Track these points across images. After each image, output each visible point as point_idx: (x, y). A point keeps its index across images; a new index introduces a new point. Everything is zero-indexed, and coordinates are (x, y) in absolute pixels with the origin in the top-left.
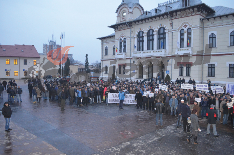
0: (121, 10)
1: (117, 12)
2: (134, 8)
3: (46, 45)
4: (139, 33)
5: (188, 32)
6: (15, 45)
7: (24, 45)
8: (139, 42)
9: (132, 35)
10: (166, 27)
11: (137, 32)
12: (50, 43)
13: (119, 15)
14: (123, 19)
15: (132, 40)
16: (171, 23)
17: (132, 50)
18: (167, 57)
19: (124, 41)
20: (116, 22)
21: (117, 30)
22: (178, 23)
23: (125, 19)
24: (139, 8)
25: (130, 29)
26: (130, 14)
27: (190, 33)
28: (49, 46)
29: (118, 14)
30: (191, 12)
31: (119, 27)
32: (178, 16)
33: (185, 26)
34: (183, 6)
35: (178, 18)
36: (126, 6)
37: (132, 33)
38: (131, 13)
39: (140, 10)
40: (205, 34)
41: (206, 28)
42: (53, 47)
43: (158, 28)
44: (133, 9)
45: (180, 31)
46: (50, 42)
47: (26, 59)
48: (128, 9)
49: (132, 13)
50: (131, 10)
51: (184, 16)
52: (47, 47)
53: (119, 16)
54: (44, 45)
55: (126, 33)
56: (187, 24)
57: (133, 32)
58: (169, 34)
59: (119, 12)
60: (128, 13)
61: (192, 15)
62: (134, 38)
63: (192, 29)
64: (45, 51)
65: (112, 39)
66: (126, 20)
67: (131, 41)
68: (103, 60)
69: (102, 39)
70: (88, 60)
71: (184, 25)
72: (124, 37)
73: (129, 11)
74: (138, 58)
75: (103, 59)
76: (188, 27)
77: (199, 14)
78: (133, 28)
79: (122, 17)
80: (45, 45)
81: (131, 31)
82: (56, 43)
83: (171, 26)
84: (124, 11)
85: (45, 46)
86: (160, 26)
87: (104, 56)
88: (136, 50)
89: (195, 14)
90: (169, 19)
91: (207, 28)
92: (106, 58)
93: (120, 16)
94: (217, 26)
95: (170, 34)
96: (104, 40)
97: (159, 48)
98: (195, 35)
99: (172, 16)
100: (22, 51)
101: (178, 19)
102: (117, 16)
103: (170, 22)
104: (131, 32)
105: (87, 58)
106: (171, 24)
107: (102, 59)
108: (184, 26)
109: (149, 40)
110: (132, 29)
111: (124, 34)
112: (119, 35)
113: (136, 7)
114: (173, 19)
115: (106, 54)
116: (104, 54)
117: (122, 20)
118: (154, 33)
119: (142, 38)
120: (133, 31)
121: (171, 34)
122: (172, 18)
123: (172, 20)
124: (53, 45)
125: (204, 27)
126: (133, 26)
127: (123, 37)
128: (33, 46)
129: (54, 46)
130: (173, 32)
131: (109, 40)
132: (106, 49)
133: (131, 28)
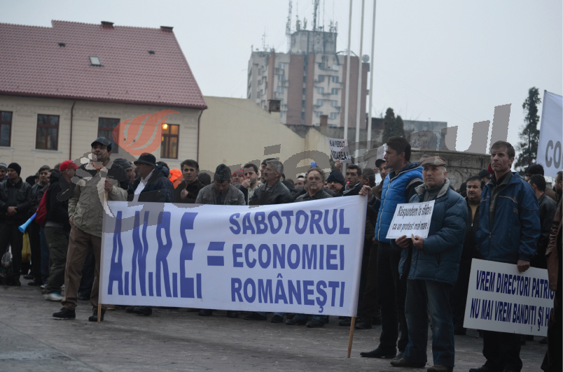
3: (270, 57)
6: (54, 22)
7: (107, 25)
12: (293, 43)
28: (291, 64)
42: (318, 72)
46: (298, 34)
47: (110, 113)
52: (275, 71)
54: (257, 55)
64: (259, 95)
80: (261, 54)
82: (334, 43)
85: (262, 62)
100: (95, 61)
124: (314, 53)
128: (168, 30)
129: (319, 59)
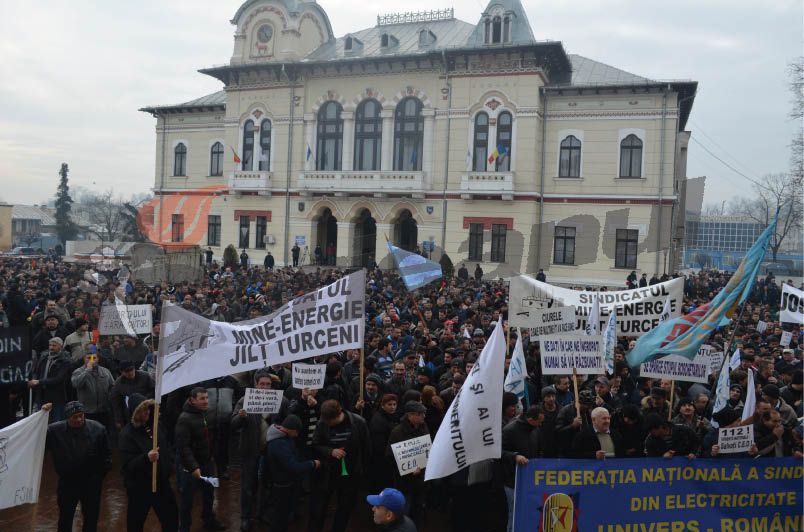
0: (252, 16)
1: (235, 21)
2: (304, 17)
4: (324, 108)
5: (502, 123)
8: (322, 137)
9: (298, 111)
10: (425, 98)
11: (318, 103)
13: (244, 31)
14: (260, 49)
15: (298, 129)
16: (446, 87)
17: (296, 166)
18: (427, 196)
19: (262, 128)
20: (232, 59)
21: (233, 86)
22: (471, 91)
23: (269, 52)
24: (317, 22)
25: (289, 90)
26: (291, 37)
27: (508, 129)
29: (240, 30)
30: (515, 64)
31: (243, 75)
32: (469, 68)
33: (494, 104)
34: (487, 41)
35: (471, 76)
36: (274, 5)
37: (297, 105)
38: (293, 31)
39: (320, 28)
40: (549, 136)
41: (552, 119)
43: (396, 98)
44: (301, 21)
45: (474, 116)
48: (283, 18)
49: (296, 33)
50: (292, 24)
51: (492, 72)
53: (245, 37)
55: (275, 102)
56: (498, 99)
57: (301, 102)
58: (438, 123)
59: (247, 23)
60: (283, 32)
61: (518, 74)
62: (305, 122)
63: (514, 117)
65: (208, 118)
66: (272, 55)
67: (291, 134)
68: (164, 193)
69: (161, 113)
70: (67, 188)
71: (490, 99)
72: (262, 117)
73: (285, 26)
74: (316, 194)
75: (164, 190)
76: (501, 108)
77: (539, 73)
78: (302, 89)
79: (257, 44)
81: (295, 100)
83: (445, 98)
84: (264, 20)
86: (403, 93)
87: (167, 179)
88: (310, 165)
89: (525, 70)
90: (440, 75)
91: (556, 119)
92: (177, 185)
93: (249, 38)
94: (587, 116)
95: (442, 124)
96: (174, 120)
97: (399, 164)
98: (523, 134)
99: (451, 68)
101: (469, 78)
102: (236, 37)
103: (443, 84)
104: (292, 102)
105: (65, 180)
106: (447, 91)
107: (162, 187)
108: (489, 103)
109: (360, 137)
110: (299, 92)
111: (263, 106)
112: (241, 105)
113: (308, 15)
114: (455, 77)
115: (179, 172)
116: (170, 170)
117: (256, 53)
118: (383, 114)
119: (334, 127)
120: (302, 99)
121: (445, 123)
122: (451, 73)
123: (450, 77)
125: (549, 113)
126: (301, 81)
127: (258, 113)
130: (450, 117)
131: (195, 119)
132: (181, 152)
133: (294, 87)
